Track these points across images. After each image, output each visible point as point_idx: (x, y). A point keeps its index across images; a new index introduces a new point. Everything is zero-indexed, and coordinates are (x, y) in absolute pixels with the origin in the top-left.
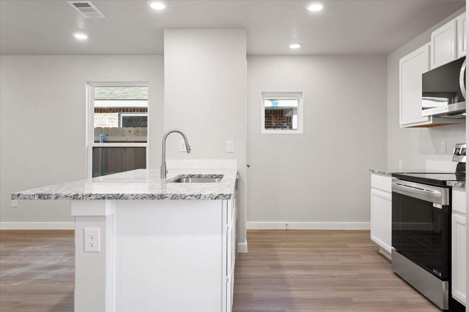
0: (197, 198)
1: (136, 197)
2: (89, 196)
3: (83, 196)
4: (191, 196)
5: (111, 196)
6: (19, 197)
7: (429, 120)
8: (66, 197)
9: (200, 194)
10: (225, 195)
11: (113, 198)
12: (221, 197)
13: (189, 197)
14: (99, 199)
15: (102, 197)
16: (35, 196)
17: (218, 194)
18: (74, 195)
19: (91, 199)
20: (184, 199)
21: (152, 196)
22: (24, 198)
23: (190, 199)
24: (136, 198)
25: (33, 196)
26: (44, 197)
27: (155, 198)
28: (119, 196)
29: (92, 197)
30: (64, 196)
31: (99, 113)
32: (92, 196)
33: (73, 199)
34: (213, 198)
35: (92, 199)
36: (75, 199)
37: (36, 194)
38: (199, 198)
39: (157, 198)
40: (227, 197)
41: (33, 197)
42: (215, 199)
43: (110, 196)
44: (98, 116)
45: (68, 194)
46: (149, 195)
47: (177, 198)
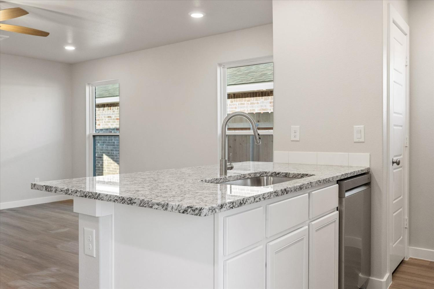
0: (164, 208)
1: (110, 199)
3: (72, 192)
4: (158, 204)
6: (35, 187)
8: (61, 191)
9: (168, 204)
10: (195, 208)
11: (92, 197)
12: (189, 210)
13: (156, 206)
14: (83, 197)
15: (84, 194)
16: (43, 187)
17: (186, 206)
18: (67, 190)
20: (151, 207)
21: (123, 200)
22: (38, 189)
23: (157, 209)
26: (49, 189)
27: (125, 203)
28: (97, 195)
29: (78, 194)
31: (261, 97)
34: (181, 212)
38: (166, 209)
39: (127, 203)
40: (197, 212)
42: (183, 213)
43: (90, 194)
44: (260, 100)
45: (63, 188)
46: (120, 198)
47: (145, 205)
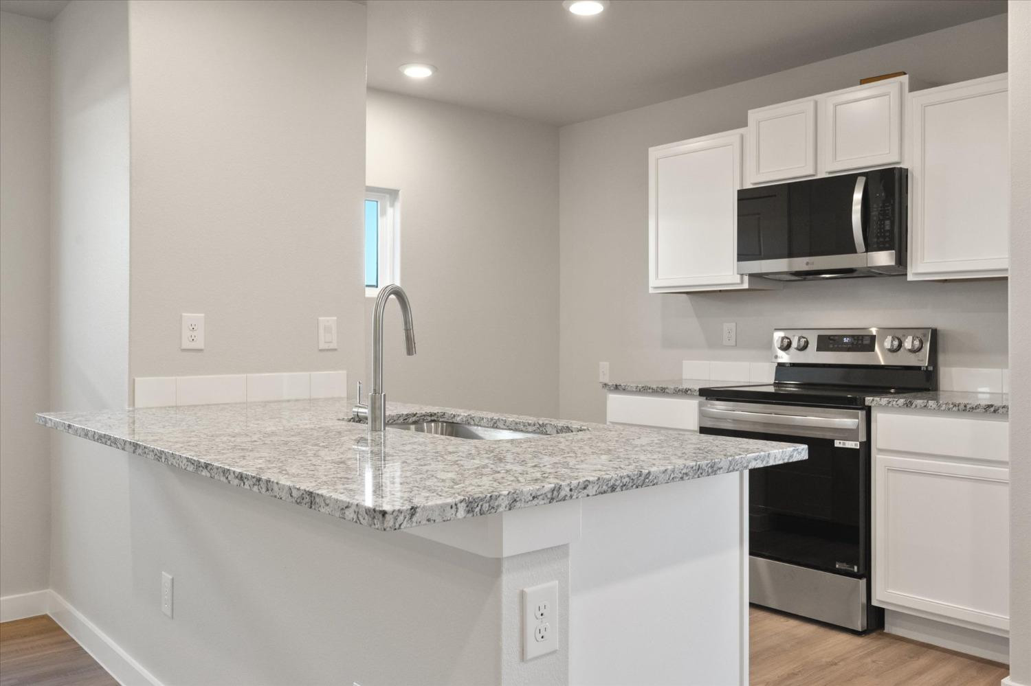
2: (585, 488)
3: (571, 490)
5: (627, 479)
6: (414, 519)
7: (742, 282)
8: (534, 498)
11: (631, 484)
14: (605, 492)
15: (609, 485)
16: (457, 508)
18: (553, 491)
19: (588, 495)
22: (429, 520)
24: (671, 478)
25: (452, 507)
26: (482, 506)
28: (642, 478)
29: (591, 490)
30: (529, 495)
32: (590, 487)
33: (550, 502)
35: (591, 494)
36: (555, 501)
37: (461, 502)
41: (453, 511)
43: (624, 481)
45: (538, 490)
46: (692, 468)
